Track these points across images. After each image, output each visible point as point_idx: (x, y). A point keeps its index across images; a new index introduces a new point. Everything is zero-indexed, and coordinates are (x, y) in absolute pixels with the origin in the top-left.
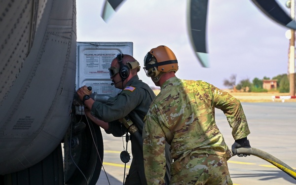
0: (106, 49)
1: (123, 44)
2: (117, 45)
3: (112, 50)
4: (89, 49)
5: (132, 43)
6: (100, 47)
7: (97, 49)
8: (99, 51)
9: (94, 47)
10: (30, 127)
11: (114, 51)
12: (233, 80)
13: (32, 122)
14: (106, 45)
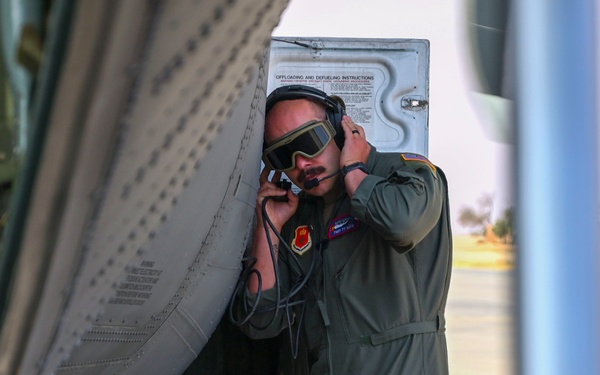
0: (343, 61)
1: (398, 46)
2: (378, 47)
3: (362, 65)
4: (290, 60)
5: (426, 44)
6: (324, 54)
7: (314, 59)
8: (323, 65)
9: (307, 53)
10: (148, 296)
11: (370, 65)
12: (486, 210)
13: (155, 281)
14: (345, 46)
